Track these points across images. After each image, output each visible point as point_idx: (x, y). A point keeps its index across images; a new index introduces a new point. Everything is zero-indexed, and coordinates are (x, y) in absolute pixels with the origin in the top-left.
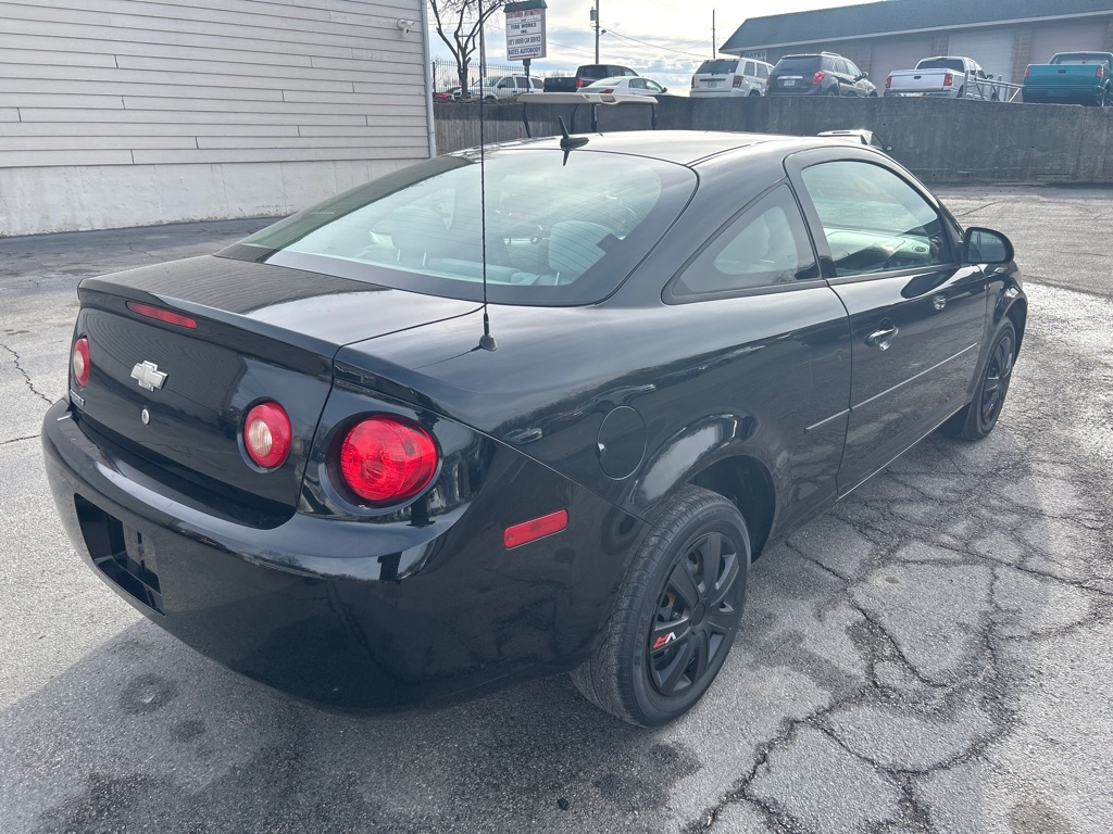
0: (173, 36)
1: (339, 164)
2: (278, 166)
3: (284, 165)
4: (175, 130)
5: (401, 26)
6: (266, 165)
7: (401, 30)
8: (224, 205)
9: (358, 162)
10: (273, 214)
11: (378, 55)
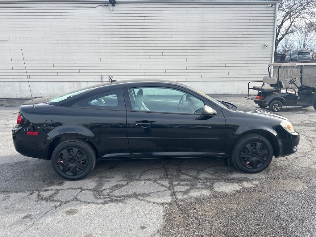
0: (200, 53)
1: (239, 82)
2: (221, 82)
3: (223, 82)
4: (197, 74)
5: (265, 45)
6: (218, 82)
7: (265, 46)
8: (206, 91)
9: (245, 81)
10: (218, 94)
11: (256, 53)
